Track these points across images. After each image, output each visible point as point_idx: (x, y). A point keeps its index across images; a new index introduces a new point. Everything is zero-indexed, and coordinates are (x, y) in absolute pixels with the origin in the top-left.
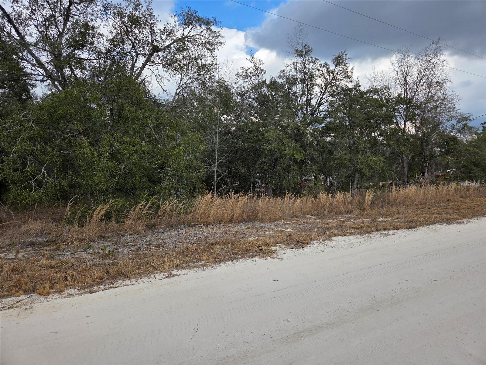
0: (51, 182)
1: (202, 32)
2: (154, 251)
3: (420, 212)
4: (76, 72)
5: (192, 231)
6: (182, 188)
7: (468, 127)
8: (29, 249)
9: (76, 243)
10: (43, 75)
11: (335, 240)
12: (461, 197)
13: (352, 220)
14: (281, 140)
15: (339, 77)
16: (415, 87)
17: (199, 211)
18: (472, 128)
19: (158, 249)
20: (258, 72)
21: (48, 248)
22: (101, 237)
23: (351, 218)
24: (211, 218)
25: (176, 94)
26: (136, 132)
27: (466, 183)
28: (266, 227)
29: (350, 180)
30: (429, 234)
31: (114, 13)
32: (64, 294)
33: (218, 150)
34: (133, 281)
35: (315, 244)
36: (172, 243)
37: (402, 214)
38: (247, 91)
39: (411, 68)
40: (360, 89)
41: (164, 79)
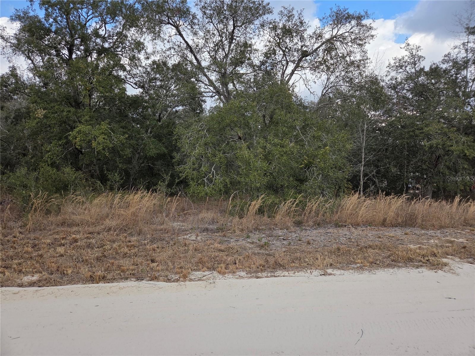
0: (218, 179)
1: (352, 28)
2: (304, 247)
4: (237, 86)
5: (340, 231)
6: (327, 187)
8: (205, 234)
9: (238, 232)
10: (212, 92)
14: (445, 134)
17: (346, 211)
19: (308, 246)
20: (414, 60)
21: (218, 234)
22: (256, 229)
24: (359, 219)
25: (322, 94)
26: (285, 134)
28: (429, 234)
31: (269, 28)
32: (236, 275)
33: (365, 149)
34: (291, 273)
36: (321, 241)
38: (401, 83)
41: (311, 82)
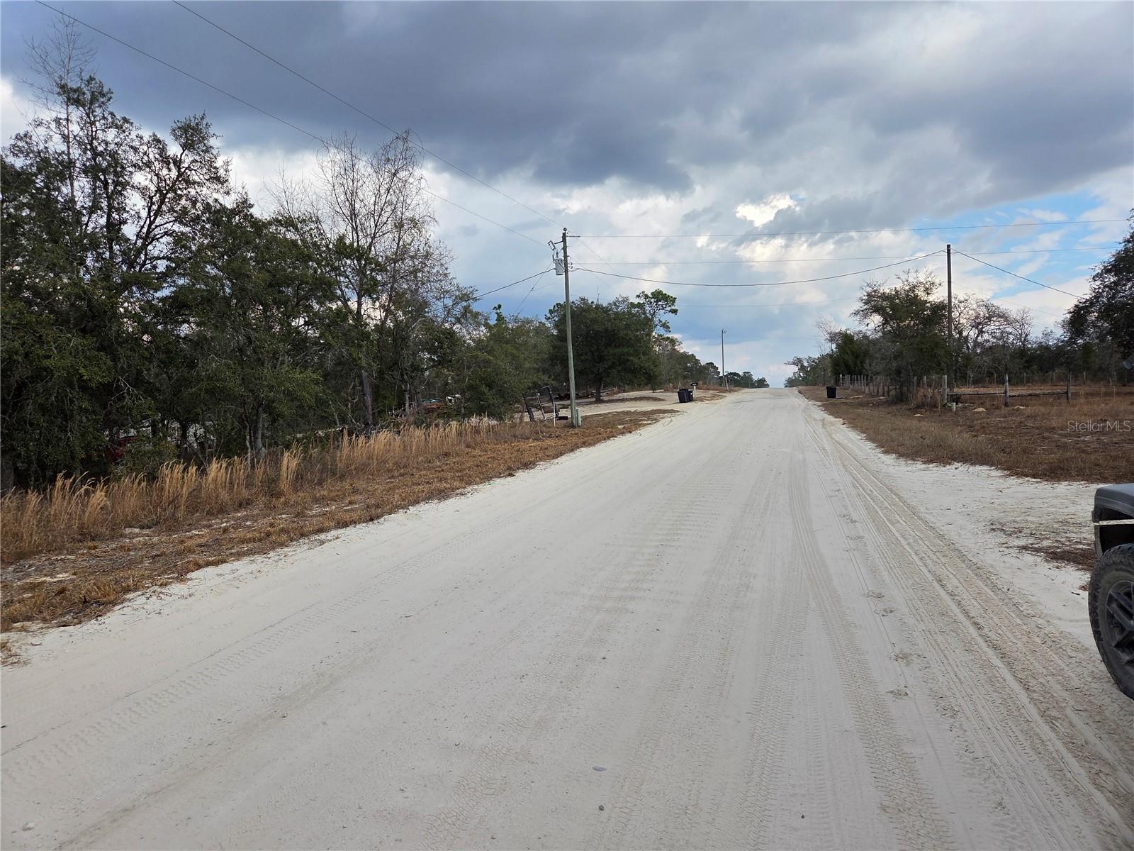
3: (394, 484)
7: (471, 312)
11: (196, 579)
12: (468, 446)
13: (248, 523)
15: (194, 177)
16: (373, 224)
18: (477, 314)
23: (246, 518)
27: (474, 420)
29: (245, 428)
30: (406, 525)
35: (137, 600)
37: (361, 494)
39: (361, 182)
40: (251, 215)
